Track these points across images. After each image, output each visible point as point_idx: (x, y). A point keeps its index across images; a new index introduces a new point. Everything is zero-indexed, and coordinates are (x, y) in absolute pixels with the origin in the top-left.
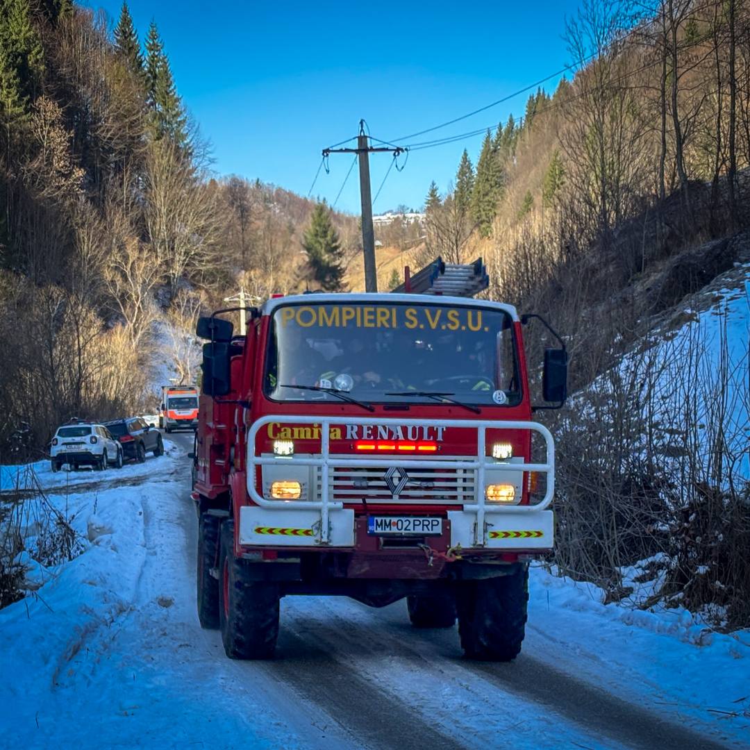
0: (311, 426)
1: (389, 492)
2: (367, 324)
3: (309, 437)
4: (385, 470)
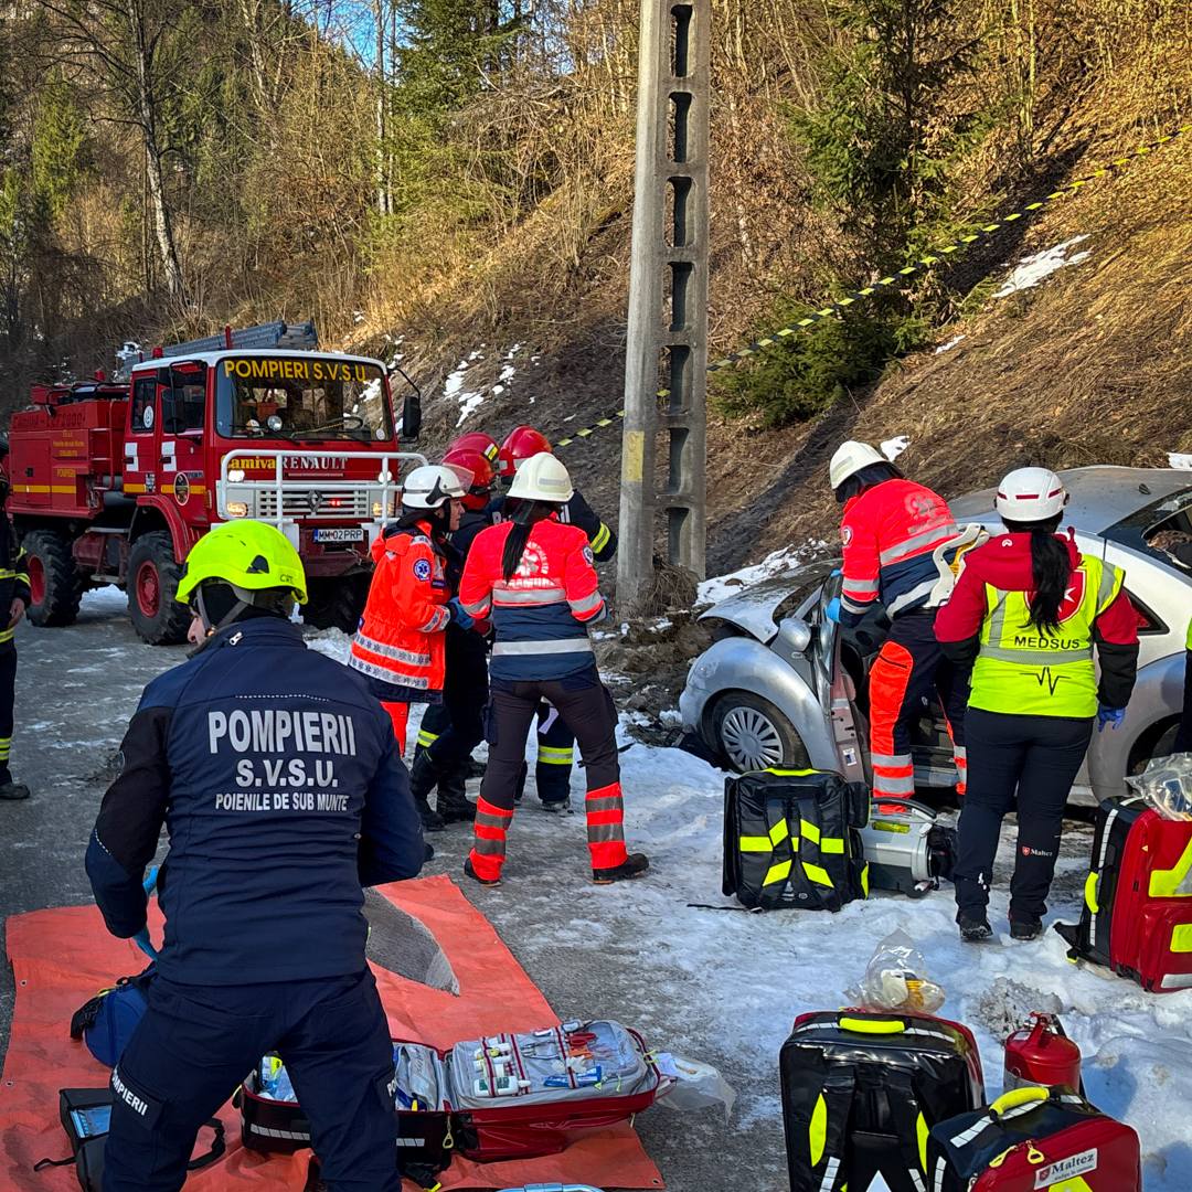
0: (254, 458)
1: (309, 510)
2: (288, 376)
3: (252, 467)
4: (306, 492)
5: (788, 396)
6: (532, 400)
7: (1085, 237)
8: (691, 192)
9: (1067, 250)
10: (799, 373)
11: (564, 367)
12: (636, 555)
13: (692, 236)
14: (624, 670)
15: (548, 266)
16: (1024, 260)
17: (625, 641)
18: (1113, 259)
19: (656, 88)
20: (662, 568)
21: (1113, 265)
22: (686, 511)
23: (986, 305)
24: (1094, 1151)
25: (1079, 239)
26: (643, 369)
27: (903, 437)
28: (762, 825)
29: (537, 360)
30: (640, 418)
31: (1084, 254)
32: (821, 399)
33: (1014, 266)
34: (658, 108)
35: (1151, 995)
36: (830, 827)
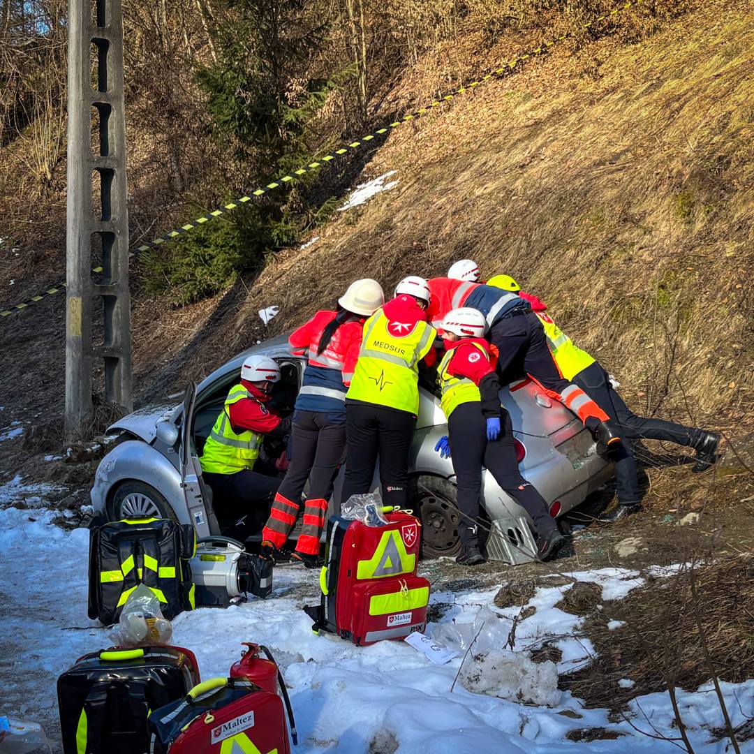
5: (199, 278)
6: (12, 282)
7: (396, 171)
8: (111, 116)
9: (385, 180)
10: (206, 262)
11: (39, 257)
12: (78, 394)
13: (113, 149)
14: (66, 482)
15: (26, 178)
16: (359, 187)
17: (68, 461)
18: (410, 187)
19: (81, 34)
20: (100, 404)
21: (410, 190)
22: (117, 360)
23: (333, 216)
24: (251, 713)
25: (391, 173)
26: (79, 249)
27: (274, 307)
28: (116, 561)
29: (17, 252)
30: (78, 287)
31: (393, 183)
32: (222, 282)
33: (354, 189)
34: (83, 49)
35: (360, 648)
36: (165, 558)
